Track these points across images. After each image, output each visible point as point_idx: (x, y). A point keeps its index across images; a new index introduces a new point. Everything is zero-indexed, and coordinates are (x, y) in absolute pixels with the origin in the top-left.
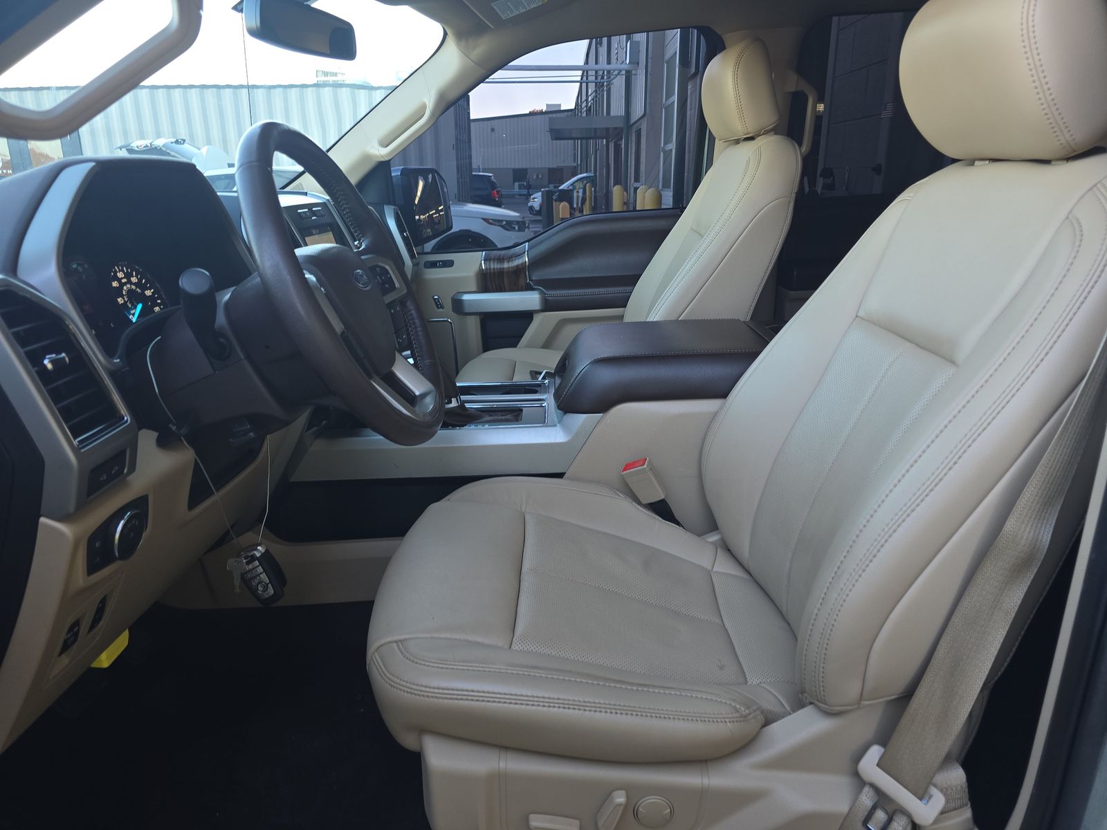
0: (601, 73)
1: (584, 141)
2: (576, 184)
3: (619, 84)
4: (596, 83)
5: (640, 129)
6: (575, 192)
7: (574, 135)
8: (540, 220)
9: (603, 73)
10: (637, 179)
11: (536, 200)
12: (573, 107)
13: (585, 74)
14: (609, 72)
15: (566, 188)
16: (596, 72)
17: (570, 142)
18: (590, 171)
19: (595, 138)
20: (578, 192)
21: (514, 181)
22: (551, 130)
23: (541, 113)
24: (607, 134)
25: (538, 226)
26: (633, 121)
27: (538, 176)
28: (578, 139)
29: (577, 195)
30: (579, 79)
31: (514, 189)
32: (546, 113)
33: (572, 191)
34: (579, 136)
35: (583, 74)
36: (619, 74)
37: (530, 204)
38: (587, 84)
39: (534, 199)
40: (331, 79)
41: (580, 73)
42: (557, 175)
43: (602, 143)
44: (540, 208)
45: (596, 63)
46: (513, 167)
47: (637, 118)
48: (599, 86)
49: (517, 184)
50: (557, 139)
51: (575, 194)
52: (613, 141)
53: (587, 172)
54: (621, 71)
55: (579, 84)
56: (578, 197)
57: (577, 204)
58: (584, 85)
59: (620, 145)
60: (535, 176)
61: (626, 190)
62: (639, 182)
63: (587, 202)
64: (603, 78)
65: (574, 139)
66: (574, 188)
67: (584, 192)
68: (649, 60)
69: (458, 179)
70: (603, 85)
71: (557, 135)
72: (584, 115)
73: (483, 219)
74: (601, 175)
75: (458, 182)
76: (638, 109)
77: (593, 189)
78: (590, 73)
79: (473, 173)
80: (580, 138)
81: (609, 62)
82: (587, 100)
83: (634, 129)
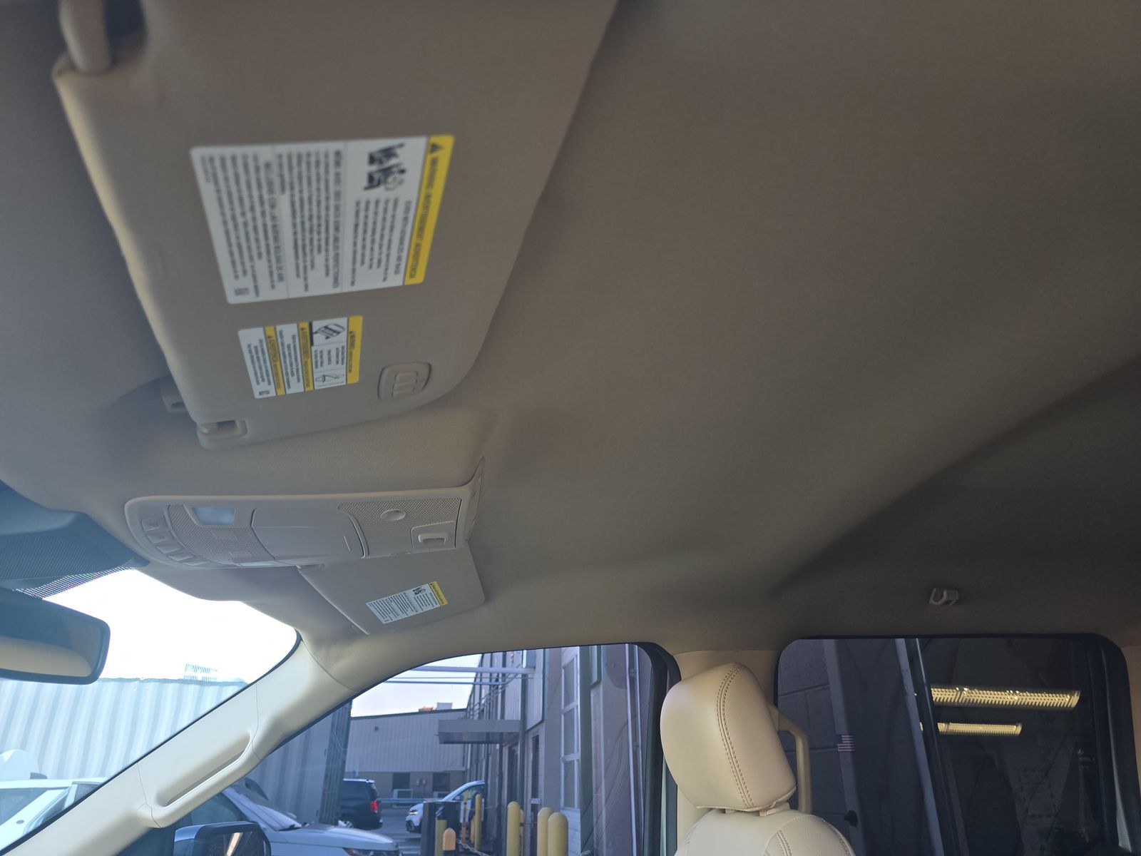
0: (495, 675)
1: (475, 745)
2: (464, 794)
3: (514, 688)
4: (490, 685)
5: (538, 736)
6: (462, 803)
7: (465, 739)
8: (419, 839)
9: (498, 676)
10: (535, 795)
11: (416, 813)
12: (464, 706)
13: (479, 675)
14: (504, 675)
15: (451, 801)
16: (491, 674)
17: (460, 746)
18: (480, 779)
19: (488, 742)
20: (465, 804)
21: (394, 787)
22: (440, 734)
23: (431, 711)
24: (500, 738)
25: (416, 847)
26: (529, 726)
27: (421, 781)
28: (468, 743)
29: (465, 808)
30: (472, 680)
31: (392, 797)
32: (436, 712)
33: (459, 804)
34: (470, 740)
35: (477, 675)
36: (515, 677)
37: (408, 818)
38: (481, 685)
39: (413, 811)
40: (200, 676)
41: (473, 675)
42: (442, 782)
43: (495, 747)
44: (420, 824)
45: (491, 666)
46: (394, 771)
47: (534, 724)
48: (494, 688)
49: (396, 791)
50: (446, 742)
51: (462, 807)
52: (508, 746)
53: (476, 780)
54: (517, 674)
55: (471, 686)
56: (465, 809)
57: (464, 819)
58: (477, 687)
59: (514, 751)
60: (418, 782)
61: (522, 807)
62: (537, 797)
63: (476, 818)
64: (497, 680)
65: (464, 743)
66: (462, 799)
67: (473, 805)
68: (547, 665)
69: (324, 791)
70: (497, 688)
71: (447, 739)
72: (476, 717)
73: (345, 849)
74: (493, 783)
75: (324, 795)
76: (535, 714)
77: (483, 800)
78: (484, 675)
79: (345, 780)
80: (472, 743)
81: (504, 665)
82: (480, 703)
83: (531, 736)
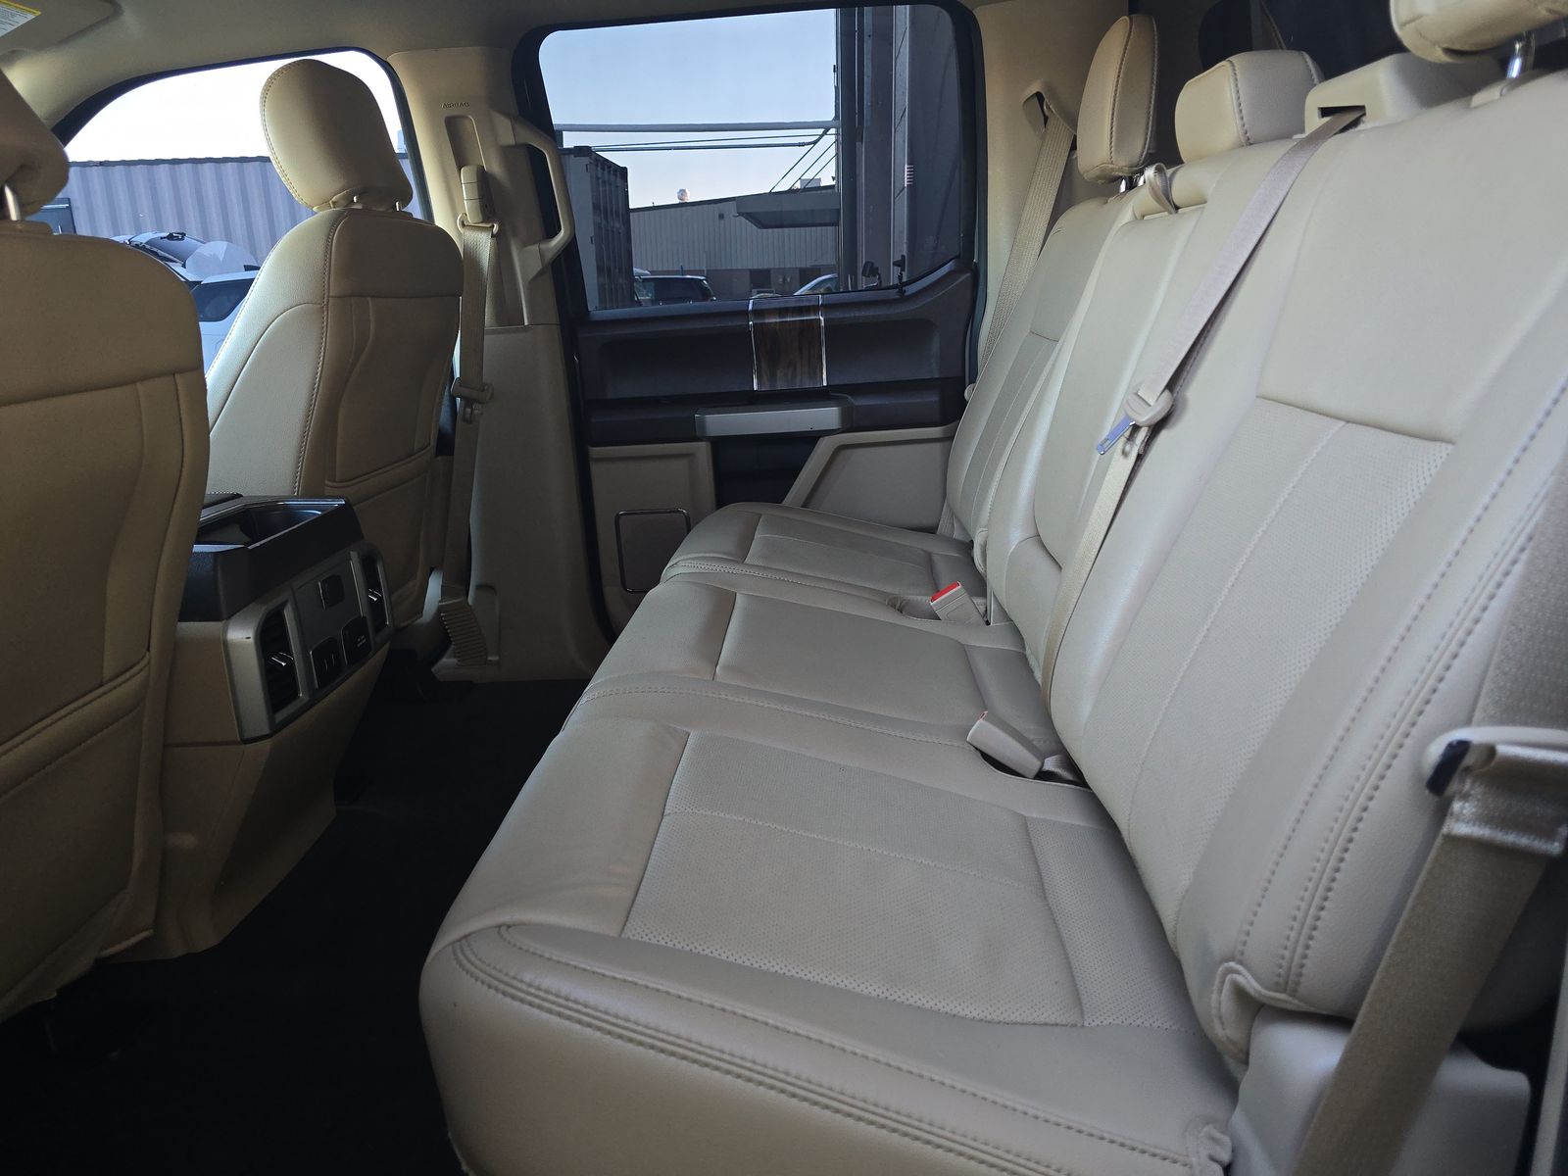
27: (784, 280)
32: (802, 191)
49: (755, 291)
